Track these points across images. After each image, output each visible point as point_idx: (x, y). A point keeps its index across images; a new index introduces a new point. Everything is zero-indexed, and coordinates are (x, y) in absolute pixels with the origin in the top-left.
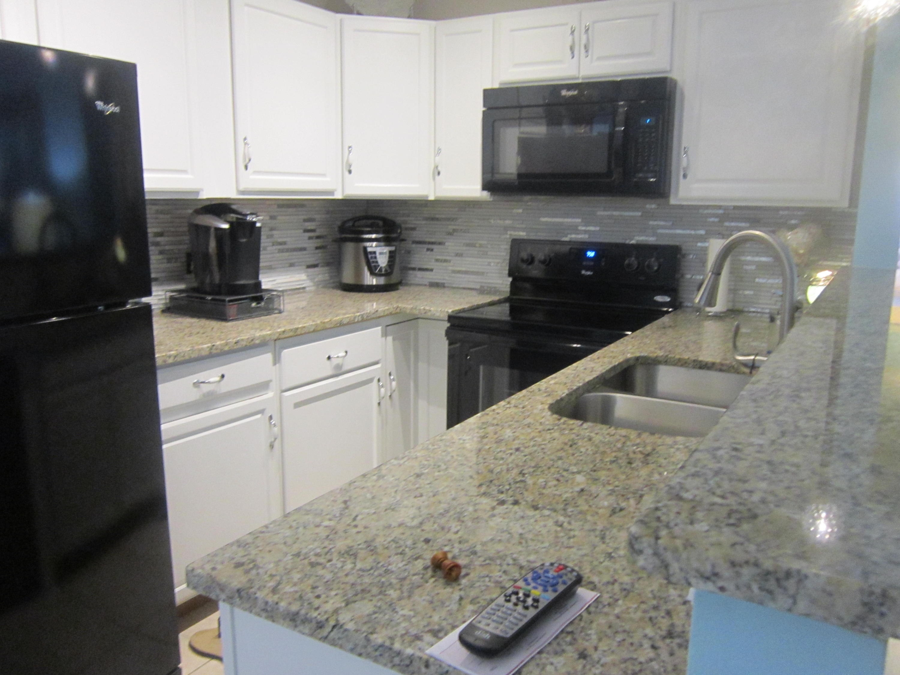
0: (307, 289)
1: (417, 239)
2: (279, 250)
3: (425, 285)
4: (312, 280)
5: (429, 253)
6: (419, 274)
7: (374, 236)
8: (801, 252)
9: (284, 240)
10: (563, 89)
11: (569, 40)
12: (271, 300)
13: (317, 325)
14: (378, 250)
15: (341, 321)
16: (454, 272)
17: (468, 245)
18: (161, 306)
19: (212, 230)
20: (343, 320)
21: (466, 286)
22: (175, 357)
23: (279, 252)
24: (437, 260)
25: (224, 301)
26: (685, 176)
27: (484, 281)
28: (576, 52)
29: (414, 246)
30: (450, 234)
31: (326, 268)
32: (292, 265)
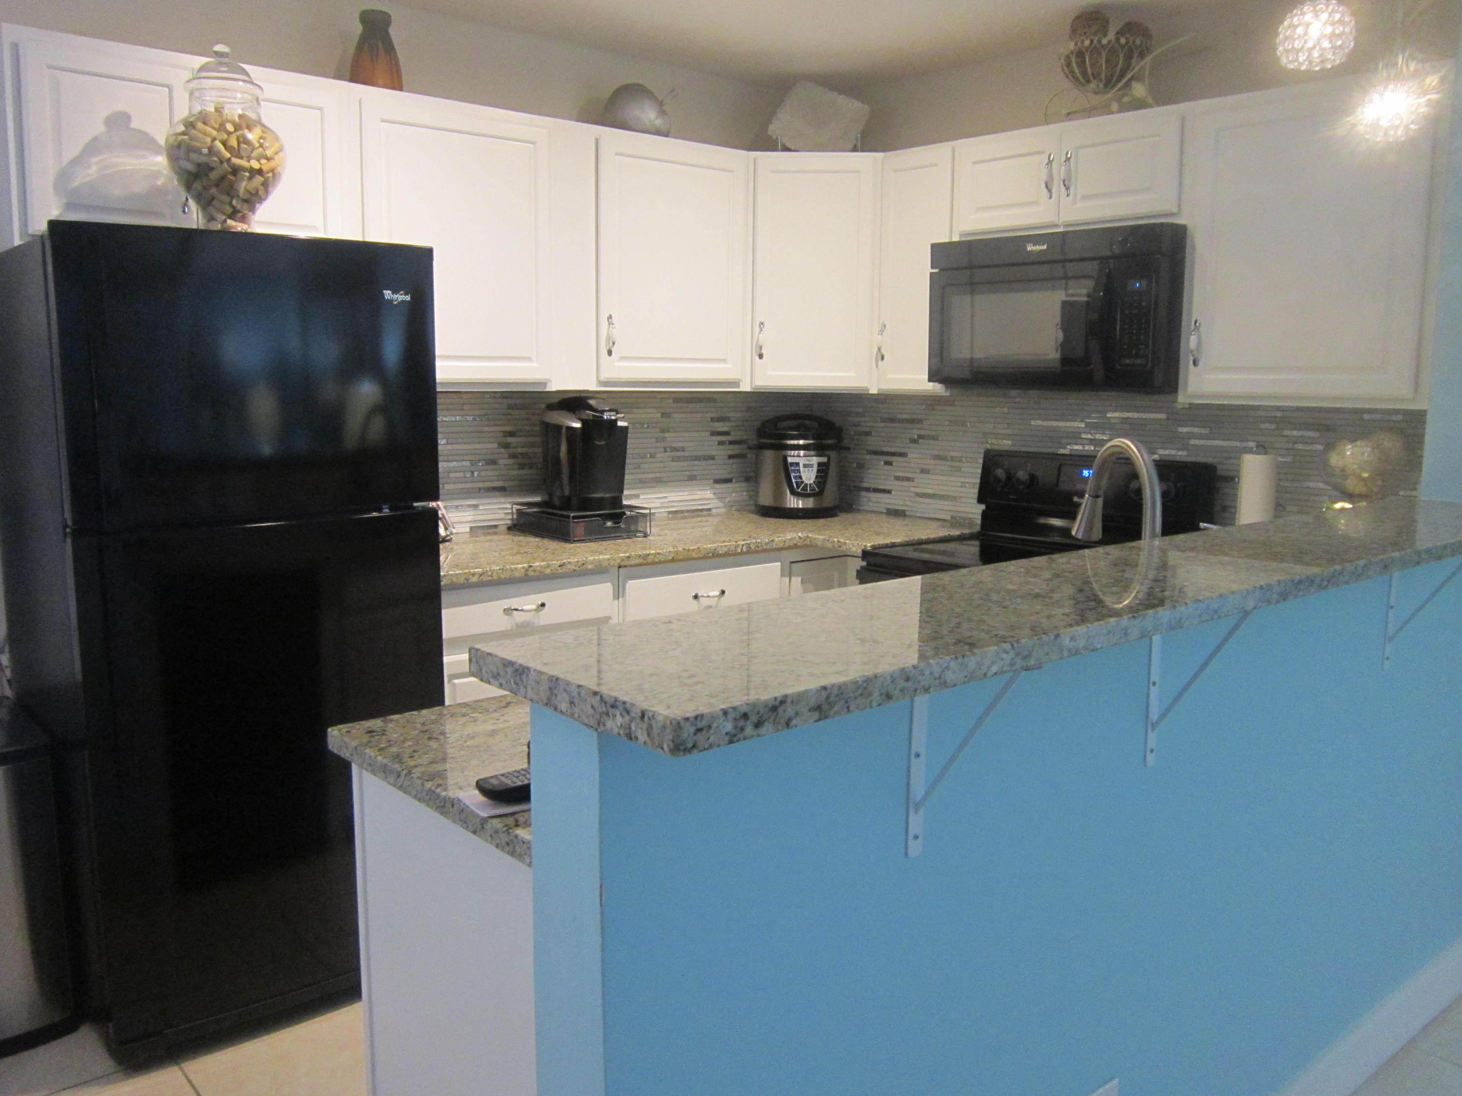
0: (714, 511)
1: (874, 448)
2: (673, 457)
3: (881, 513)
4: (721, 499)
5: (886, 467)
6: (873, 496)
7: (801, 442)
8: (1365, 475)
9: (681, 445)
10: (1029, 242)
11: (1044, 173)
12: (635, 519)
13: (677, 553)
14: (802, 462)
15: (716, 549)
16: (918, 495)
17: (937, 457)
18: (509, 522)
19: (564, 430)
20: (719, 549)
21: (932, 516)
22: (481, 575)
23: (673, 461)
24: (897, 478)
25: (568, 517)
26: (1195, 363)
27: (959, 509)
28: (1054, 191)
29: (868, 457)
30: (914, 441)
31: (744, 484)
32: (692, 478)
